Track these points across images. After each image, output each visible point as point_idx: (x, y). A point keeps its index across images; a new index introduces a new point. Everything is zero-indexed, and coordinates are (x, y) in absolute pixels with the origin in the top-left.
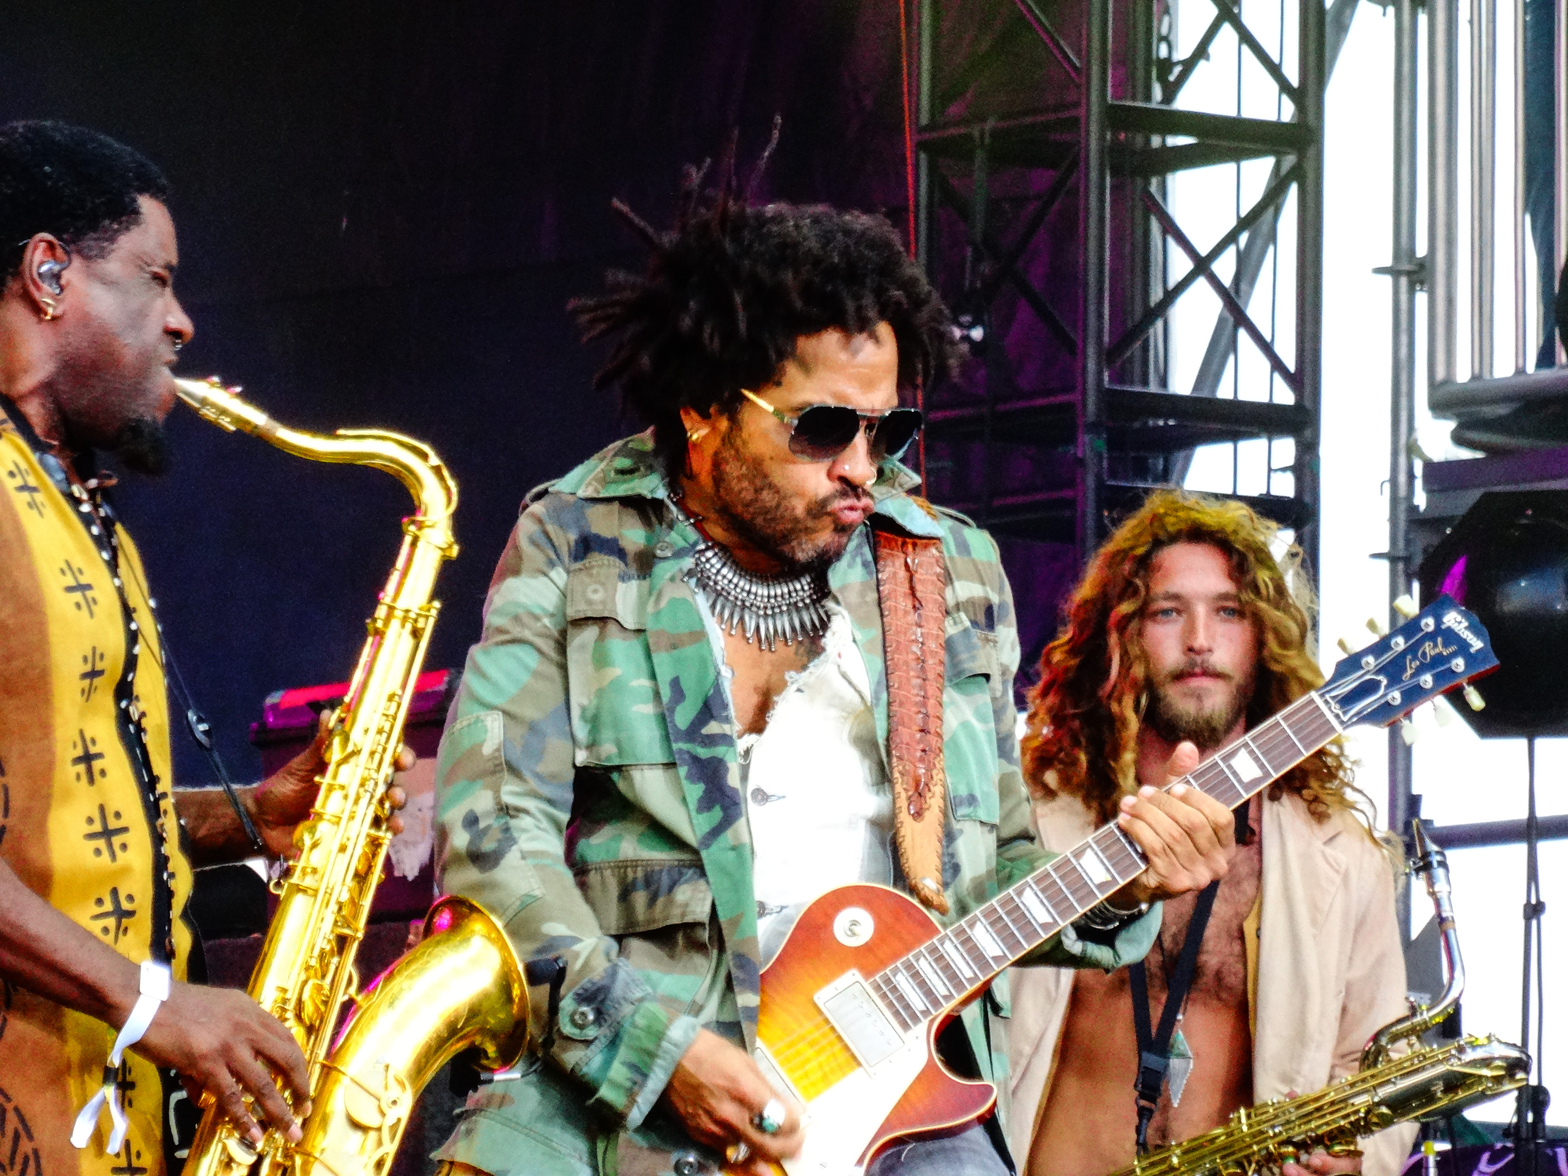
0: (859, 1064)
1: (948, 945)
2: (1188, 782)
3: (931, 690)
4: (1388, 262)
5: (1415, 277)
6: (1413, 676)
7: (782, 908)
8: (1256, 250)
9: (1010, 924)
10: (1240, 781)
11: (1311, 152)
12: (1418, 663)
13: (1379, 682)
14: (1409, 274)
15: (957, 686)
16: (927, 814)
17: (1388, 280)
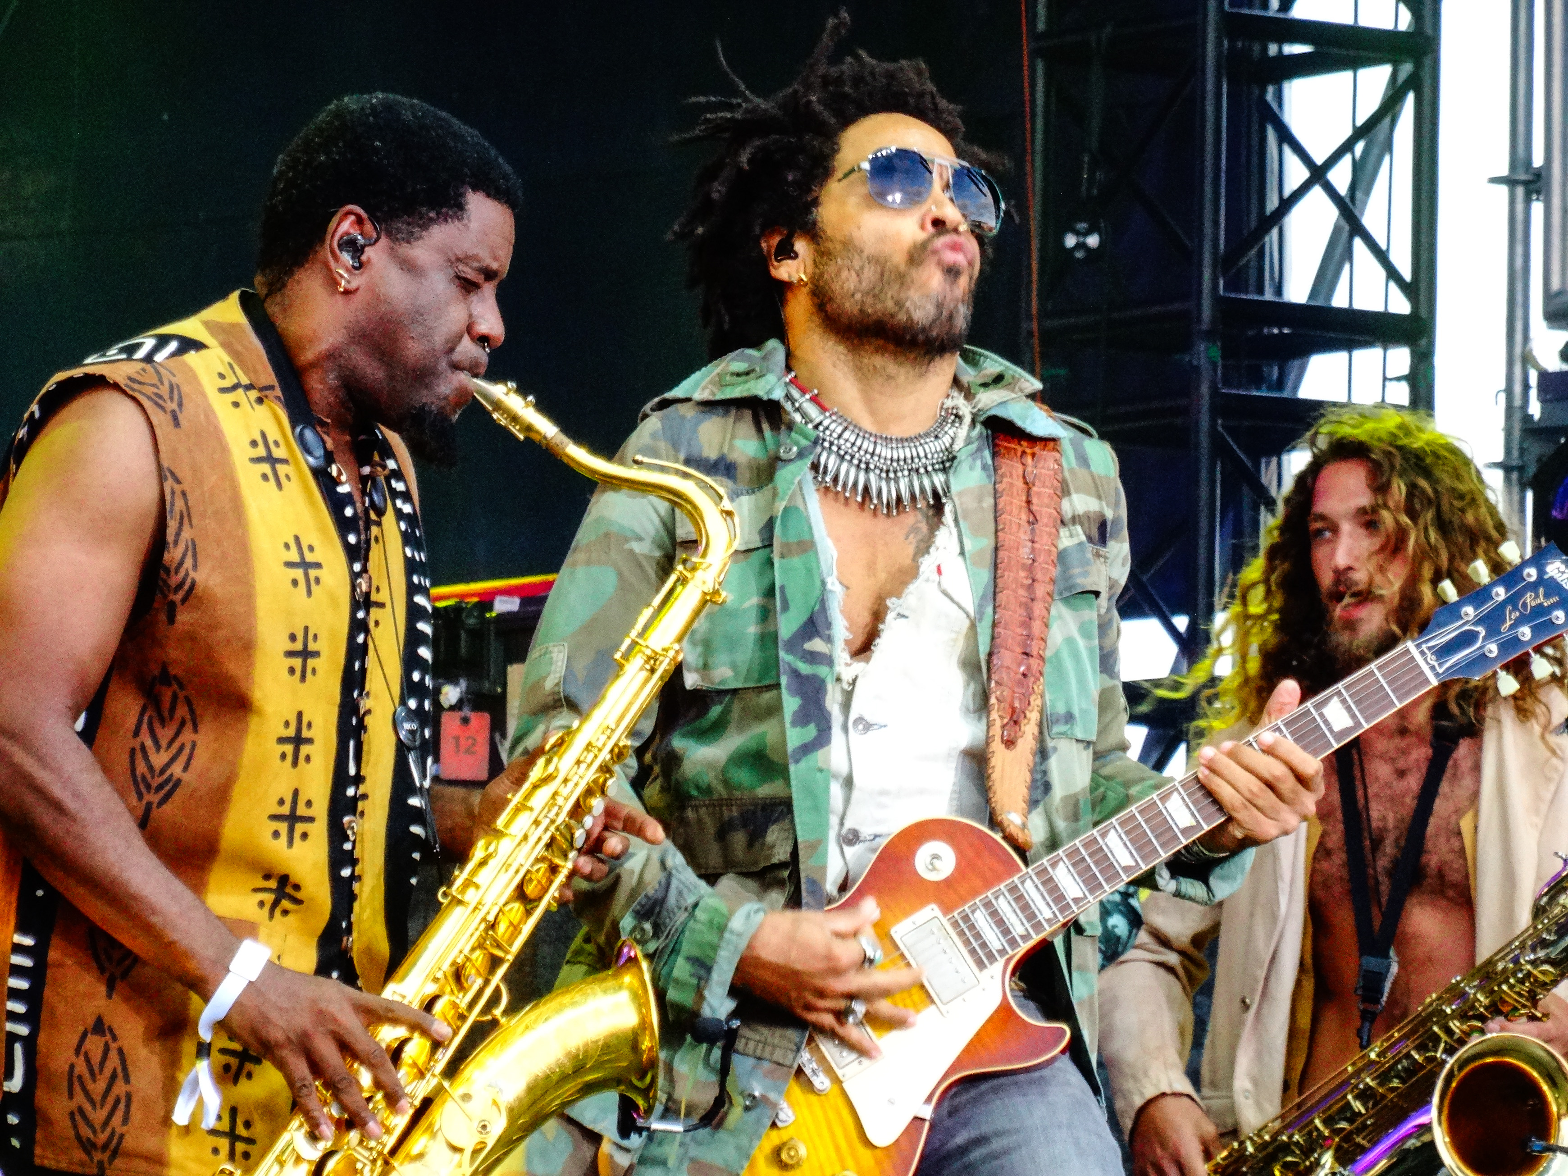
0: (933, 1001)
1: (1028, 883)
2: (1278, 729)
3: (1038, 609)
4: (1504, 171)
5: (1532, 187)
6: (1512, 627)
7: (876, 836)
8: (1372, 159)
9: (1092, 866)
10: (1331, 730)
11: (1427, 61)
12: (1518, 614)
13: (1478, 633)
14: (1526, 183)
15: (1066, 600)
16: (1020, 742)
17: (1504, 189)
